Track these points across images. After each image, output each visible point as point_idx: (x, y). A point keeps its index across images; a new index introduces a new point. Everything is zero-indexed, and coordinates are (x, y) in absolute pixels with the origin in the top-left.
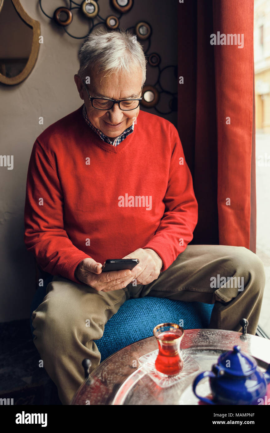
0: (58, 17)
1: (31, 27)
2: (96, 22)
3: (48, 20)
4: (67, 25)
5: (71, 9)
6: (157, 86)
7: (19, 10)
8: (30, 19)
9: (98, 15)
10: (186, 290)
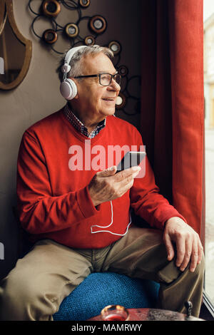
0: (46, 37)
1: (25, 45)
2: (76, 41)
3: (38, 39)
4: (54, 43)
5: (56, 31)
6: (125, 93)
7: (15, 32)
8: (24, 39)
9: (78, 35)
10: (137, 270)
